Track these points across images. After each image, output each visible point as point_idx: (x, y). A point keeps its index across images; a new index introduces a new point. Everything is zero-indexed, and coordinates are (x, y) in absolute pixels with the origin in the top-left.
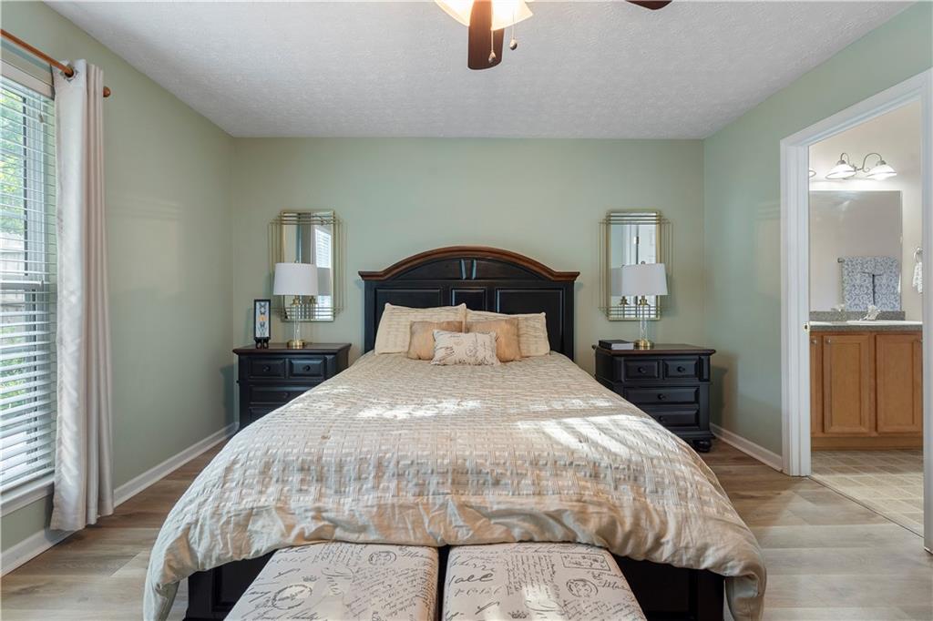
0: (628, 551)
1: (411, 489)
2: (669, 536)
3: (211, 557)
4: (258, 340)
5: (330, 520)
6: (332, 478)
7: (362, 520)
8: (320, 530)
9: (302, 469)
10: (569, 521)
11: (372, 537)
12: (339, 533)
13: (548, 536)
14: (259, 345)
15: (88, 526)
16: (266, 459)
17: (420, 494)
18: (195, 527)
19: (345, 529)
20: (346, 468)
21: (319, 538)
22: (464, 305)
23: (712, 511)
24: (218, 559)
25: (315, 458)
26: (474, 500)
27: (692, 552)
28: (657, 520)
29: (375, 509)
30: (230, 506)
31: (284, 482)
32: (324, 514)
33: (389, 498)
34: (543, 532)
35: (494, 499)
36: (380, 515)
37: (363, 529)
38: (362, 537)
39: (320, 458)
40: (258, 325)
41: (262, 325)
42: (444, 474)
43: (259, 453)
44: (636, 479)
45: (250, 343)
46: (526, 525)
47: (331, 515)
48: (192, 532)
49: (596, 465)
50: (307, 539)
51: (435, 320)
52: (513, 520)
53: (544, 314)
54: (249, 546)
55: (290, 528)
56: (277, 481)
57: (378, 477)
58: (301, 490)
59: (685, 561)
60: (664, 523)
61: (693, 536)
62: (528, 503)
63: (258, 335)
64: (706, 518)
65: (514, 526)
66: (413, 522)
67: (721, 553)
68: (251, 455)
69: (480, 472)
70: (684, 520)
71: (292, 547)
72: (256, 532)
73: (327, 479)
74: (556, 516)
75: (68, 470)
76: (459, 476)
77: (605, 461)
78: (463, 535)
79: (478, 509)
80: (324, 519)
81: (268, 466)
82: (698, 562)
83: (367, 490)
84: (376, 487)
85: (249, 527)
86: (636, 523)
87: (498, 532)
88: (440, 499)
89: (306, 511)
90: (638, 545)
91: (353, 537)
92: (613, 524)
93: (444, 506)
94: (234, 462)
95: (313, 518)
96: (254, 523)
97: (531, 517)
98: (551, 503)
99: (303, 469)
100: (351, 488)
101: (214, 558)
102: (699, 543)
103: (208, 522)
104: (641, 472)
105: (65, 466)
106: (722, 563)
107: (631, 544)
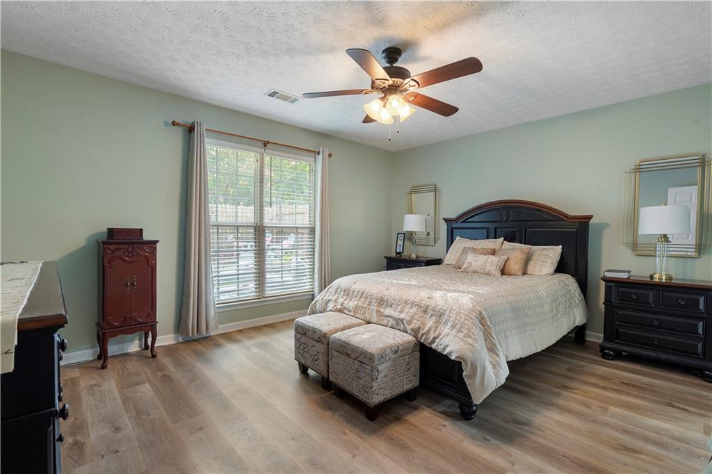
0: (422, 341)
1: (367, 303)
4: (397, 253)
5: (344, 307)
6: (350, 295)
7: (351, 308)
8: (341, 309)
10: (406, 323)
11: (351, 314)
12: (344, 311)
13: (399, 327)
14: (398, 255)
17: (369, 305)
19: (346, 310)
20: (354, 293)
21: (340, 311)
22: (502, 238)
25: (349, 289)
26: (382, 310)
27: (442, 346)
29: (356, 306)
30: (326, 298)
32: (344, 305)
33: (360, 304)
34: (397, 325)
35: (388, 311)
36: (356, 308)
37: (350, 311)
38: (349, 313)
40: (398, 246)
41: (400, 246)
42: (377, 300)
44: (440, 316)
45: (394, 255)
46: (393, 322)
49: (428, 307)
52: (390, 319)
53: (561, 246)
55: (335, 306)
56: (338, 293)
57: (361, 297)
58: (342, 297)
59: (439, 349)
62: (397, 315)
63: (398, 251)
66: (363, 313)
67: (451, 349)
69: (388, 301)
74: (402, 320)
76: (382, 302)
77: (432, 307)
78: (375, 320)
79: (382, 313)
81: (338, 288)
82: (444, 351)
83: (356, 300)
84: (358, 300)
86: (429, 331)
87: (385, 322)
88: (373, 307)
90: (426, 339)
92: (419, 328)
93: (373, 310)
97: (395, 319)
98: (402, 316)
99: (344, 291)
100: (353, 300)
104: (444, 314)
107: (424, 337)
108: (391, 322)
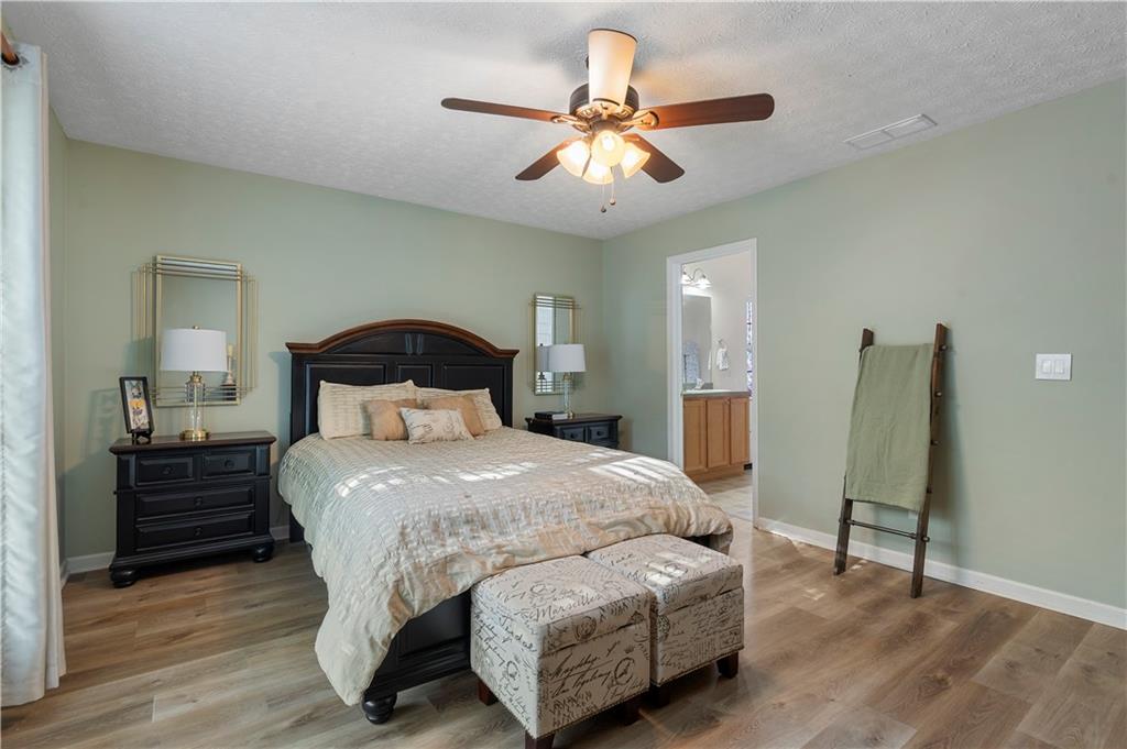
1: (553, 520)
2: (693, 519)
3: (428, 601)
5: (507, 552)
6: (493, 523)
7: (532, 547)
8: (506, 560)
9: (467, 522)
10: (648, 521)
11: (542, 557)
12: (518, 560)
13: (638, 533)
15: (49, 693)
16: (432, 520)
18: (403, 583)
19: (522, 556)
20: (500, 515)
22: (410, 381)
23: (707, 502)
24: (435, 600)
25: (474, 512)
26: (593, 520)
28: (686, 512)
29: (537, 538)
30: (425, 560)
31: (457, 534)
32: (504, 549)
33: (542, 529)
34: (635, 531)
35: (604, 517)
36: (542, 541)
37: (534, 553)
38: (536, 558)
39: (478, 512)
42: (570, 506)
43: (423, 517)
44: (669, 491)
45: (125, 438)
46: (627, 529)
47: (510, 548)
48: (401, 587)
49: (648, 486)
50: (500, 569)
51: (386, 397)
52: (618, 528)
54: (455, 586)
55: (484, 564)
56: (450, 534)
58: (474, 537)
60: (689, 513)
61: (704, 517)
62: (626, 515)
64: (707, 506)
65: (620, 531)
66: (563, 542)
68: (416, 518)
69: (591, 501)
70: (697, 509)
71: (492, 576)
72: (457, 574)
73: (489, 526)
74: (641, 519)
75: (20, 619)
76: (580, 506)
77: (653, 484)
78: (594, 543)
79: (597, 525)
80: (503, 553)
83: (523, 527)
84: (529, 524)
85: (448, 572)
86: (678, 516)
87: (612, 537)
88: (573, 524)
89: (490, 549)
90: (681, 527)
91: (530, 560)
92: (668, 519)
93: (577, 527)
94: (404, 527)
95: (498, 553)
96: (451, 568)
97: (627, 523)
98: (638, 513)
101: (431, 600)
102: (708, 519)
103: (414, 576)
105: (13, 614)
106: (718, 529)
107: (678, 527)
108: (623, 531)
